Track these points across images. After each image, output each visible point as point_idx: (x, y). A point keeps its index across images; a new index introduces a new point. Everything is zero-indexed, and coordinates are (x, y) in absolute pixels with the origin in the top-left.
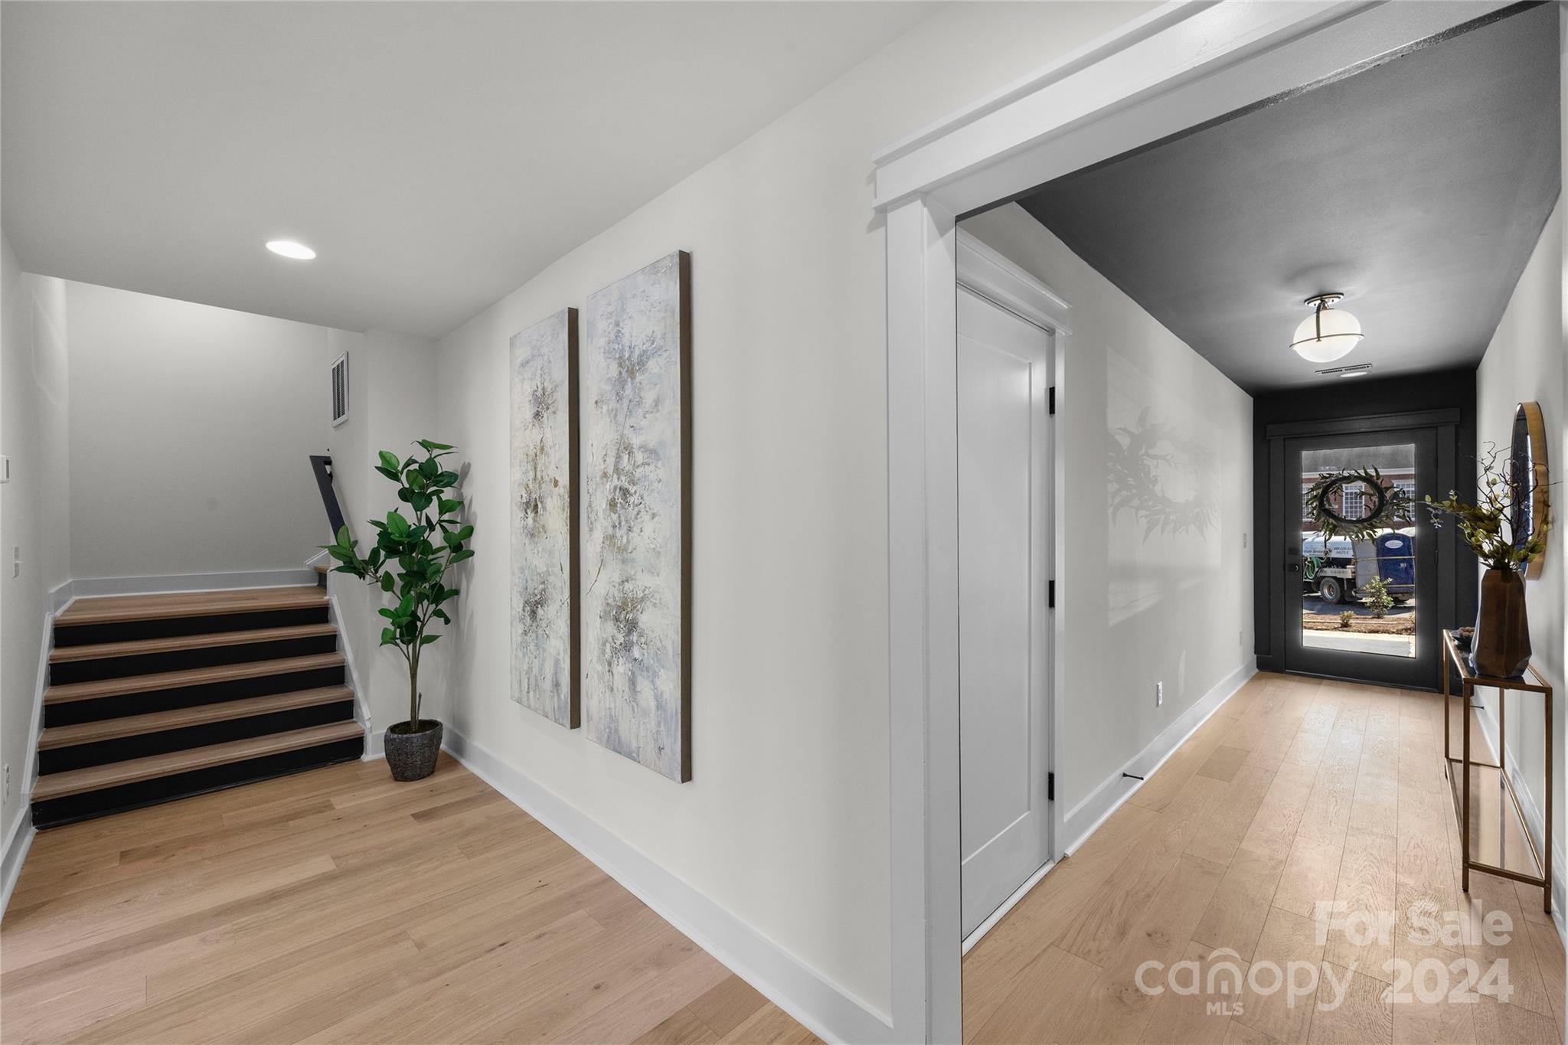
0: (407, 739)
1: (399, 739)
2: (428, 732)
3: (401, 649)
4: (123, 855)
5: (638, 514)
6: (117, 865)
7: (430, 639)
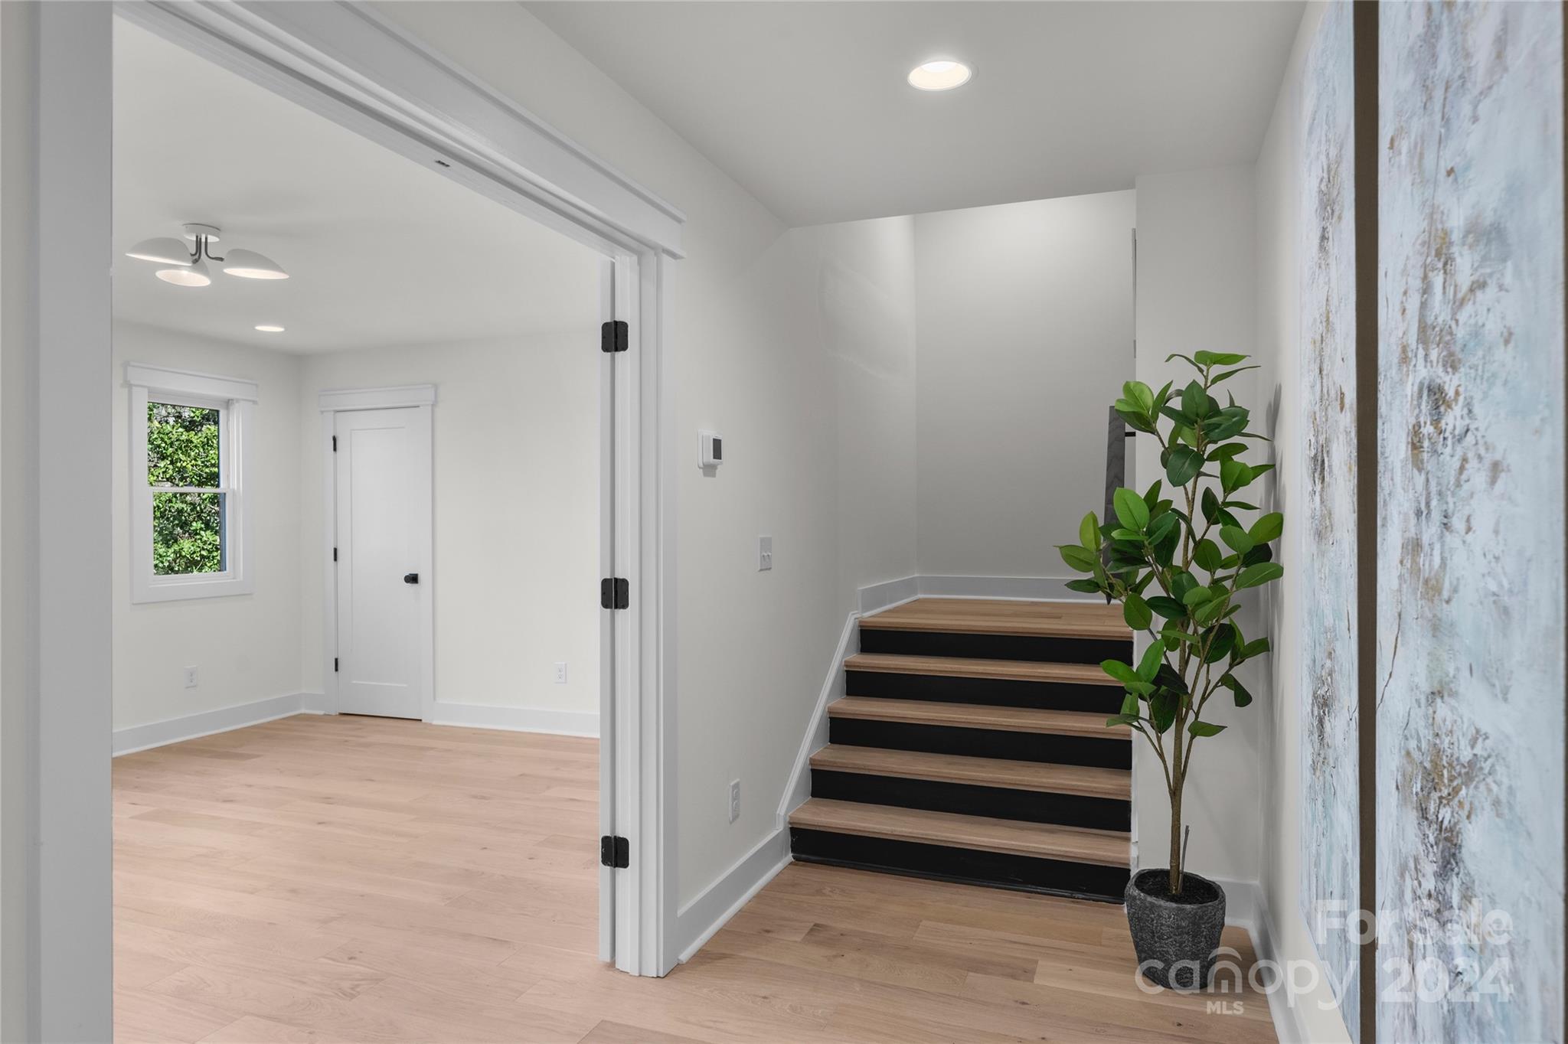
0: (1153, 905)
1: (1140, 899)
2: (1188, 907)
3: (1148, 737)
4: (817, 928)
5: (1462, 469)
6: (799, 939)
7: (1211, 730)
